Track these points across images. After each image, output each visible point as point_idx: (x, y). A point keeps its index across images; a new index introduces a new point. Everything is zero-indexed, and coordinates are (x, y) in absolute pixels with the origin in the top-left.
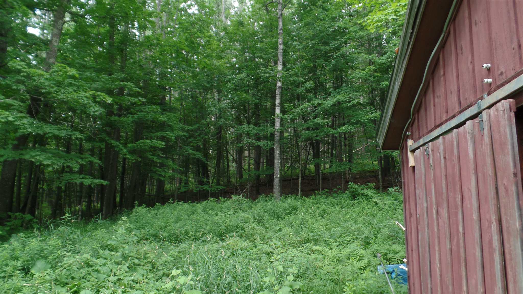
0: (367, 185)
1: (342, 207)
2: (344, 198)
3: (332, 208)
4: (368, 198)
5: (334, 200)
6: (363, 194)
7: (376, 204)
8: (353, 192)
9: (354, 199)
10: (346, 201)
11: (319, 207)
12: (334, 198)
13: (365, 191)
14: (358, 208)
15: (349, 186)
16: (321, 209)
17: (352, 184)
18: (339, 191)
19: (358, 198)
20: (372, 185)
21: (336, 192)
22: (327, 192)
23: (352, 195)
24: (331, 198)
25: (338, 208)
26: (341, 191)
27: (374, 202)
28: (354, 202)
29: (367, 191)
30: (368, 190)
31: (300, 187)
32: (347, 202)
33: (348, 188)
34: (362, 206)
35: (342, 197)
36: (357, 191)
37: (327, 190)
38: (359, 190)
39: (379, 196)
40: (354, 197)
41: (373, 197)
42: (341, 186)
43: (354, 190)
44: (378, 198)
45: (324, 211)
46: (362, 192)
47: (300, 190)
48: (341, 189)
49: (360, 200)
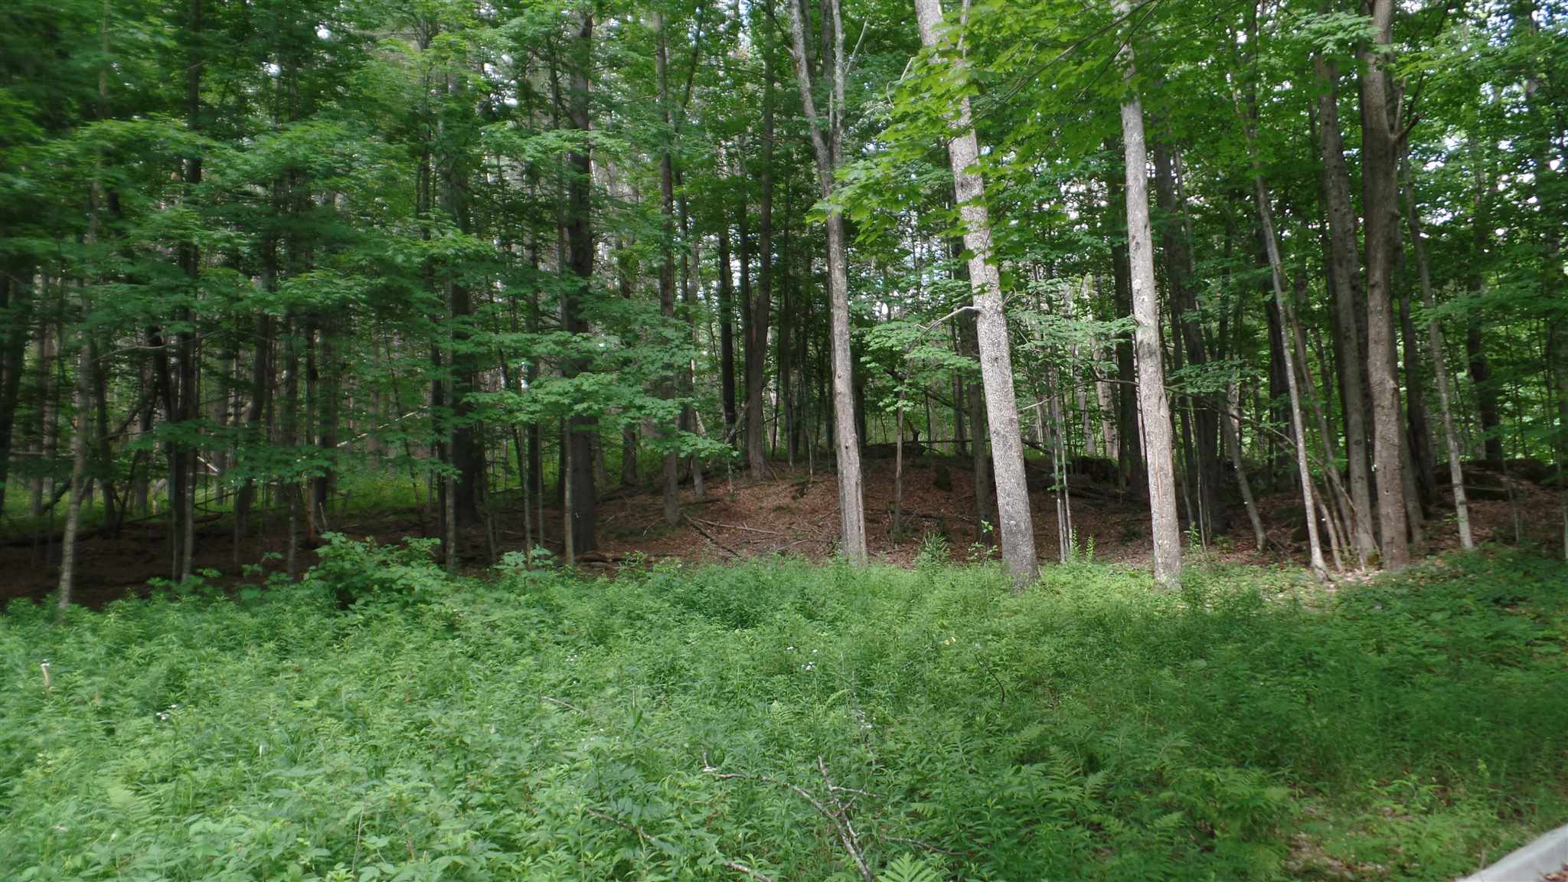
0: (405, 545)
1: (284, 652)
2: (297, 606)
3: (228, 657)
4: (411, 602)
5: (245, 618)
6: (386, 585)
7: (452, 627)
8: (340, 576)
9: (344, 607)
10: (302, 616)
11: (151, 659)
12: (244, 606)
13: (396, 571)
14: (369, 653)
15: (322, 551)
16: (158, 670)
17: (337, 539)
18: (273, 577)
19: (360, 602)
20: (426, 544)
21: (257, 580)
22: (208, 581)
23: (333, 589)
24: (228, 609)
25: (256, 658)
26: (283, 576)
27: (437, 616)
28: (343, 621)
29: (403, 570)
30: (406, 564)
31: (68, 560)
32: (312, 622)
33: (316, 560)
34: (386, 637)
35: (287, 600)
36: (361, 572)
37: (214, 573)
38: (370, 564)
39: (458, 590)
40: (344, 601)
41: (432, 594)
42: (284, 551)
43: (347, 565)
44: (459, 597)
45: (175, 679)
46: (382, 574)
47: (66, 575)
48: (278, 566)
49: (372, 610)
